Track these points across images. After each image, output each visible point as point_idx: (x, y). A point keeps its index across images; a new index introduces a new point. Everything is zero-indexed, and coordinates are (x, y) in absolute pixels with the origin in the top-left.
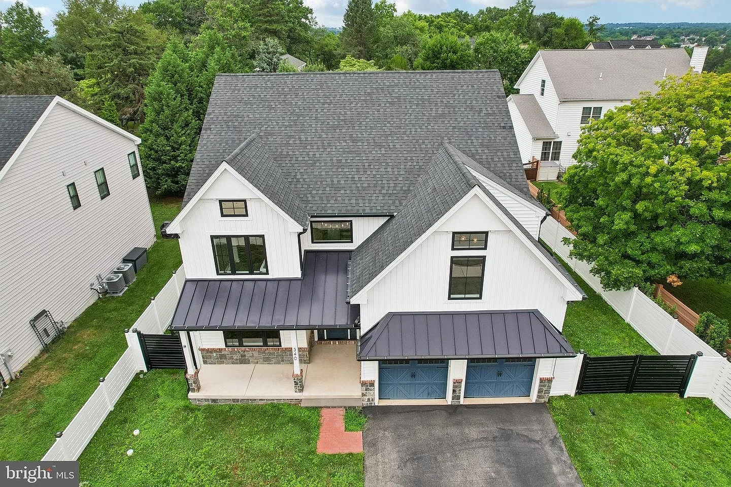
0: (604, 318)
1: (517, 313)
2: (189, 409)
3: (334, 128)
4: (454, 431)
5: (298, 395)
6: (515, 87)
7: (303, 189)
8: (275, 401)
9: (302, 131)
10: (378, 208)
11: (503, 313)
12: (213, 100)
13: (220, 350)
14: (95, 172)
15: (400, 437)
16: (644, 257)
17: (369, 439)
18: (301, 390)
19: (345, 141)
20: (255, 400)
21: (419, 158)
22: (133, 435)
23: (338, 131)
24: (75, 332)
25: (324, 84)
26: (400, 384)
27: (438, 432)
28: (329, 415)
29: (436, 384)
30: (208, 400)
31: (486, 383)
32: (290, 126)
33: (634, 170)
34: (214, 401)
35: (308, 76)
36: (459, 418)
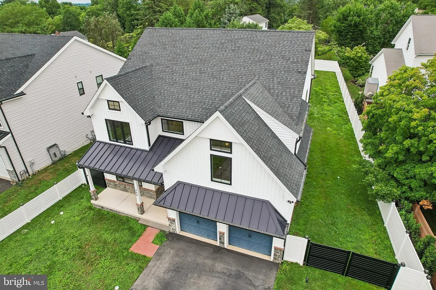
0: (367, 218)
1: (255, 200)
2: (91, 208)
3: (193, 63)
4: (209, 262)
5: (139, 216)
6: (392, 43)
7: (161, 99)
8: (129, 216)
9: (175, 64)
10: (196, 116)
11: (246, 198)
12: (139, 42)
13: (114, 181)
14: (96, 77)
15: (177, 255)
16: (406, 182)
17: (160, 251)
18: (142, 214)
19: (196, 73)
20: (120, 212)
21: (234, 88)
22: (60, 214)
23: (195, 66)
24: (70, 157)
25: (199, 36)
26: (192, 225)
27: (200, 260)
28: (150, 232)
29: (212, 231)
30: (100, 206)
31: (242, 239)
32: (170, 61)
33: (404, 114)
34: (102, 207)
35: (193, 30)
36: (218, 256)
